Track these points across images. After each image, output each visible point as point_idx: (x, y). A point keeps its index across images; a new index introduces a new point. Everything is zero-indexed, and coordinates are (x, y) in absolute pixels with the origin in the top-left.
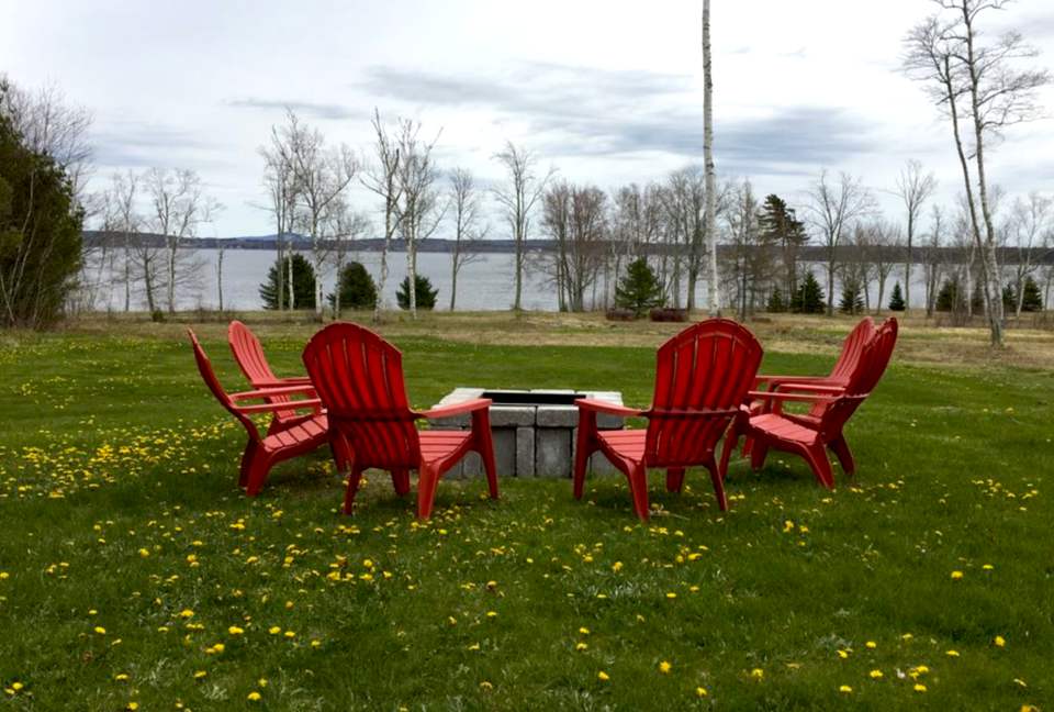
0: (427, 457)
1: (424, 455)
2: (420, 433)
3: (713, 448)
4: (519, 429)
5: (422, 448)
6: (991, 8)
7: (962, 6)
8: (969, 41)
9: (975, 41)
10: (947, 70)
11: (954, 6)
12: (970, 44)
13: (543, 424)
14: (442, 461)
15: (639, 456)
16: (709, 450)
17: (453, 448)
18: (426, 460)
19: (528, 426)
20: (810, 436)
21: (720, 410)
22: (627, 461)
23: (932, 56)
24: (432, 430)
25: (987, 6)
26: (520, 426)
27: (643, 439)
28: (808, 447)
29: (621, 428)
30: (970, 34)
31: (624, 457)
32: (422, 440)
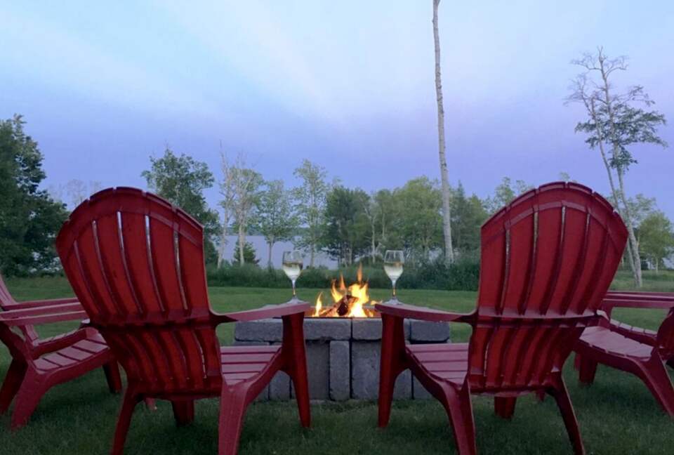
0: (230, 379)
1: (226, 377)
2: (223, 349)
3: (560, 367)
4: (332, 343)
5: (224, 368)
6: (619, 70)
7: (600, 68)
8: (606, 90)
9: (609, 91)
10: (593, 107)
11: (595, 68)
12: (607, 91)
13: (361, 337)
14: (248, 385)
15: (459, 378)
16: (555, 370)
17: (260, 368)
18: (229, 383)
19: (343, 340)
20: (645, 351)
21: (570, 315)
22: (442, 384)
23: (584, 99)
24: (236, 345)
25: (617, 68)
26: (334, 340)
27: (465, 355)
28: (644, 364)
29: (445, 342)
30: (606, 85)
31: (440, 379)
32: (224, 358)
